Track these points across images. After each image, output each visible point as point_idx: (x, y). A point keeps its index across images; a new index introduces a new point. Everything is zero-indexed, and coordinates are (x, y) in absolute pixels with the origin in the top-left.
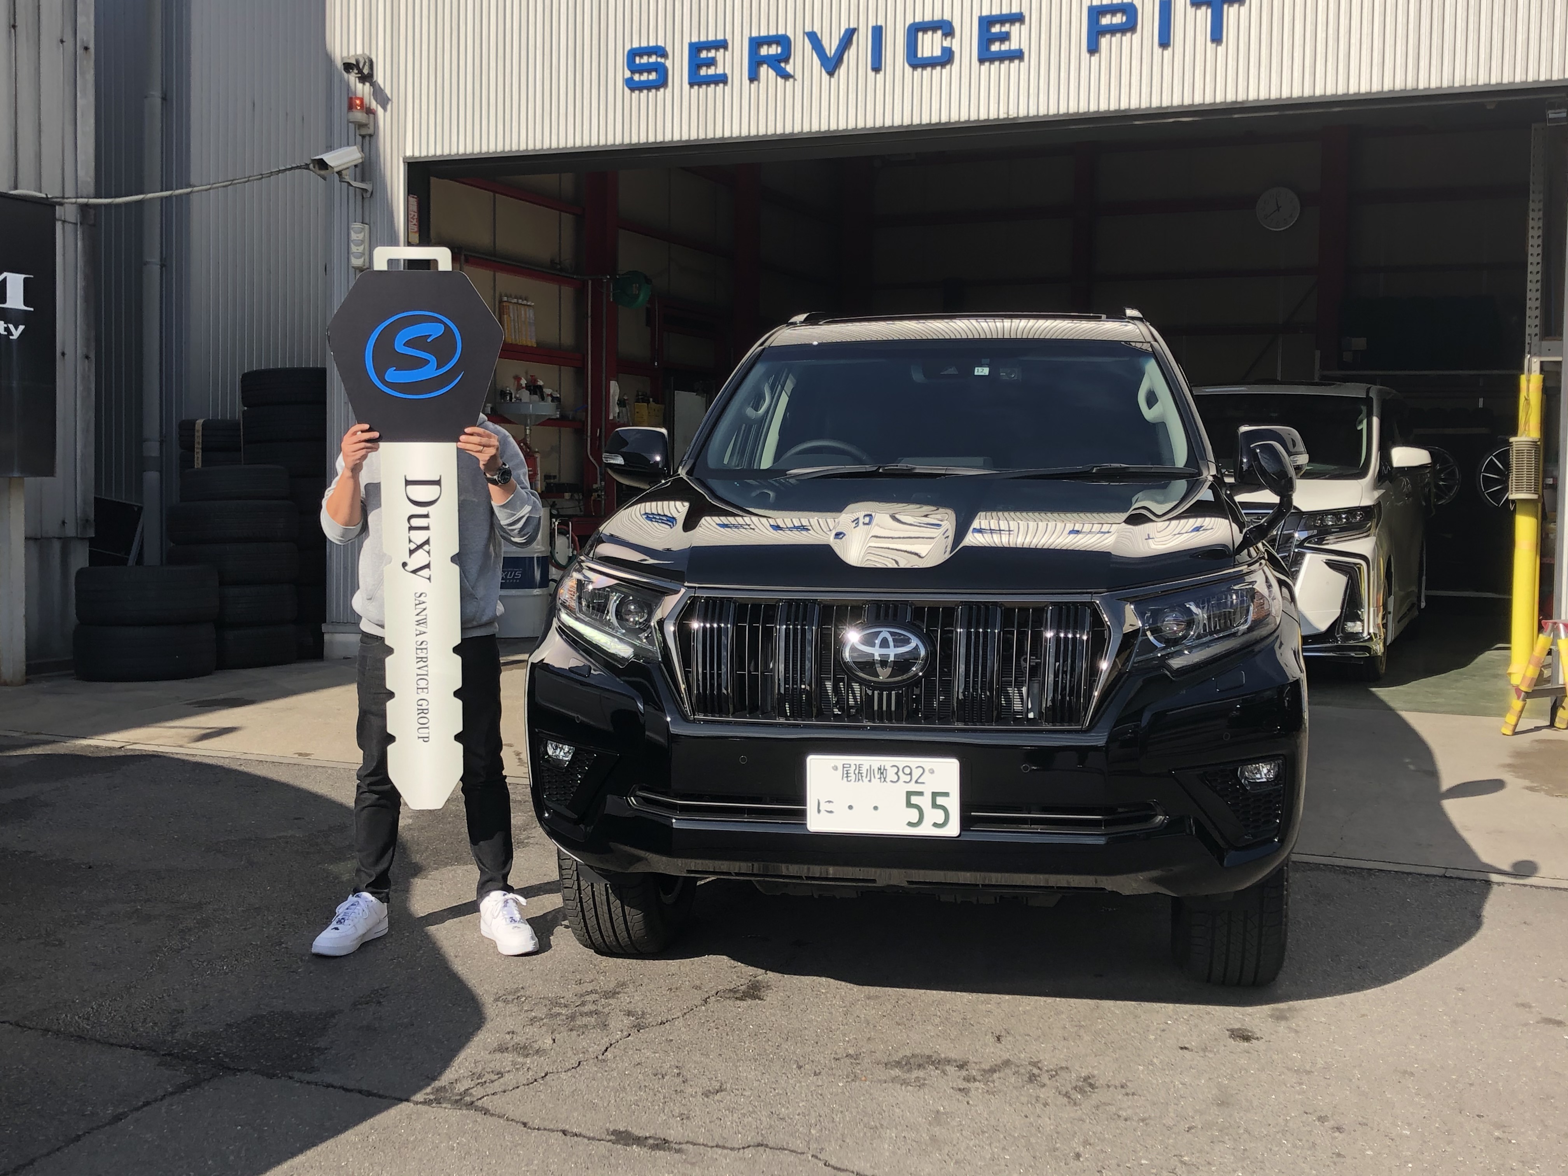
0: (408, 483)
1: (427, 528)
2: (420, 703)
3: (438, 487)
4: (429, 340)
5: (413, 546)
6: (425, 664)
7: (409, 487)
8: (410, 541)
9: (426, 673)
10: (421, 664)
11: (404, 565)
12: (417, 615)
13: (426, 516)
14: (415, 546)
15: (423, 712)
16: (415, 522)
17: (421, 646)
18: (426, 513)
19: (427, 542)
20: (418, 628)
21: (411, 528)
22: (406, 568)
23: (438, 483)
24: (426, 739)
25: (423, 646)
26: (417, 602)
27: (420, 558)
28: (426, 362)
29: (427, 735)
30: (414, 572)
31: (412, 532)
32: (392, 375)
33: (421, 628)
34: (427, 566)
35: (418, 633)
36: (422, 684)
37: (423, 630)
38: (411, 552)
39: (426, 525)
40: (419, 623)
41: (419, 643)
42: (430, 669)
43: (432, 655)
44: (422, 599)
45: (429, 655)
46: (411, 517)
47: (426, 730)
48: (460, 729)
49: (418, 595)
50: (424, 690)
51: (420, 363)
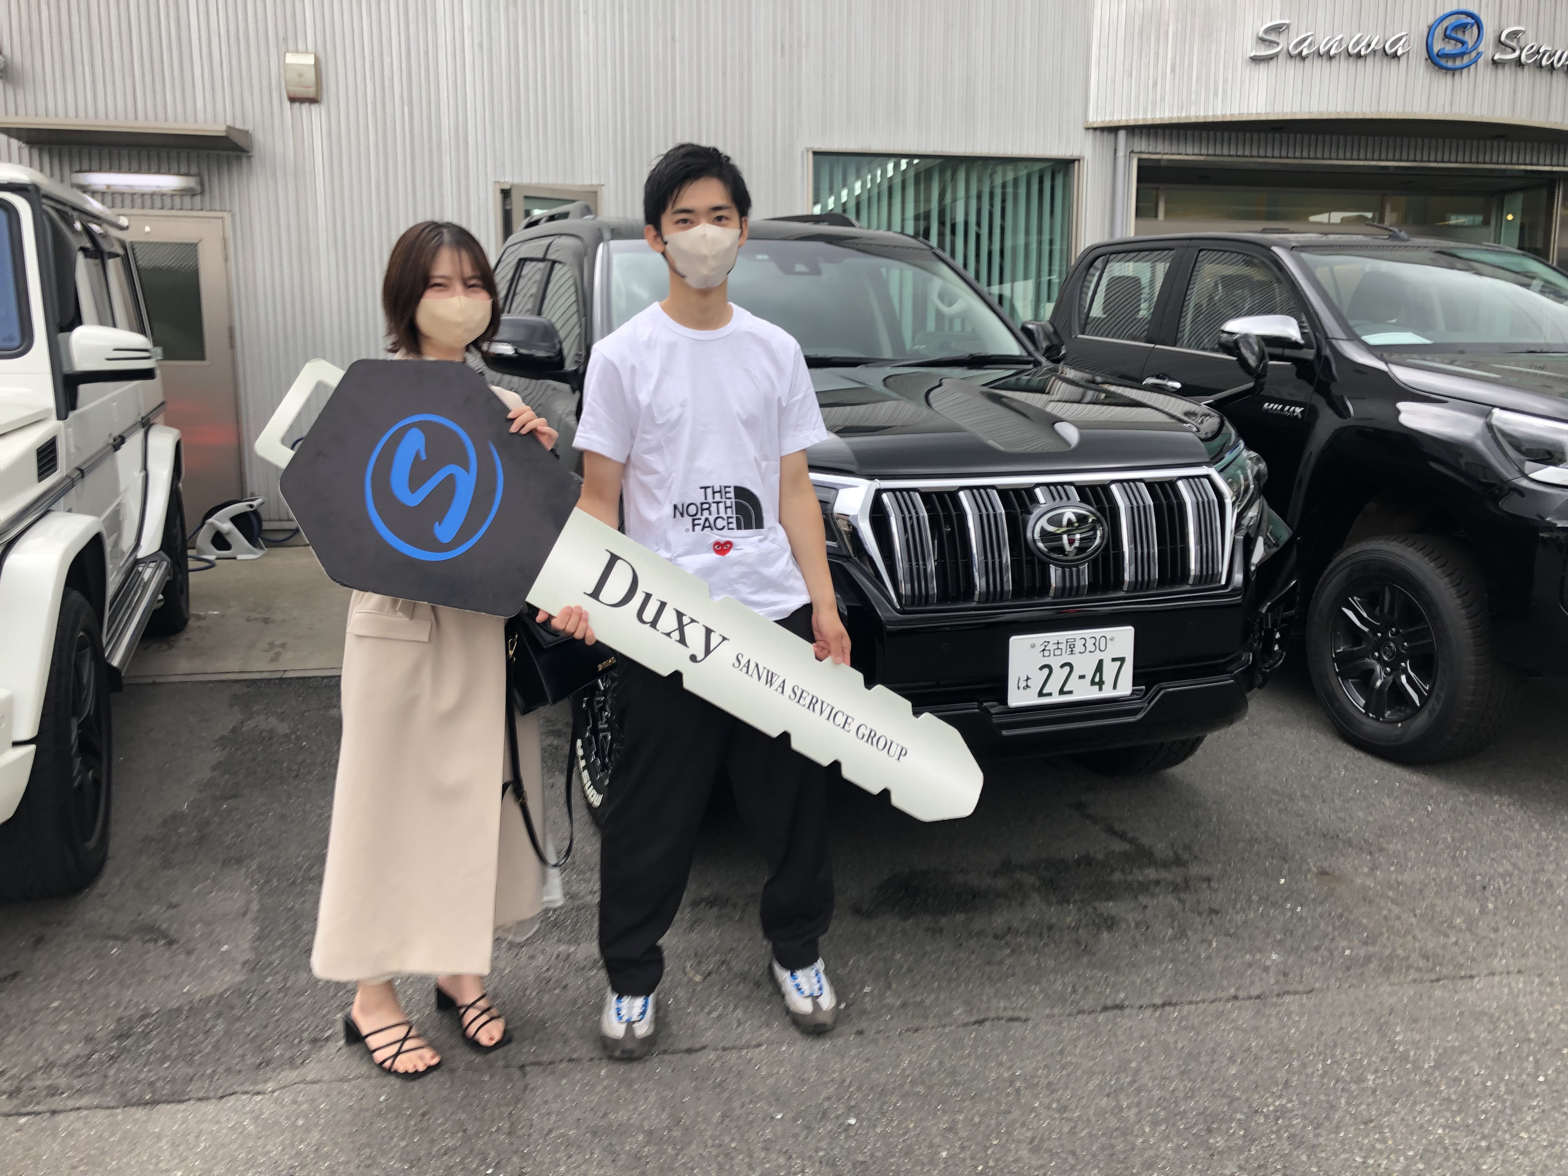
0: (595, 594)
1: (663, 605)
2: (860, 735)
3: (619, 561)
4: (424, 457)
5: (676, 635)
6: (819, 703)
7: (601, 597)
8: (668, 635)
9: (829, 709)
10: (818, 707)
11: (693, 658)
12: (759, 678)
13: (648, 596)
14: (677, 632)
15: (871, 737)
16: (649, 614)
17: (798, 695)
18: (644, 595)
19: (680, 615)
20: (775, 686)
21: (654, 624)
22: (699, 659)
23: (614, 559)
24: (903, 752)
25: (799, 693)
26: (745, 669)
27: (696, 635)
28: (451, 479)
29: (899, 749)
30: (708, 651)
31: (658, 626)
32: (446, 531)
33: (777, 683)
34: (709, 632)
35: (780, 690)
36: (840, 719)
37: (780, 681)
38: (682, 641)
39: (659, 603)
40: (770, 682)
41: (793, 696)
42: (827, 701)
43: (813, 689)
44: (744, 661)
45: (813, 692)
46: (640, 616)
47: (894, 746)
48: (908, 704)
49: (737, 664)
50: (849, 720)
51: (448, 487)
